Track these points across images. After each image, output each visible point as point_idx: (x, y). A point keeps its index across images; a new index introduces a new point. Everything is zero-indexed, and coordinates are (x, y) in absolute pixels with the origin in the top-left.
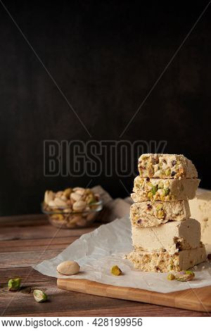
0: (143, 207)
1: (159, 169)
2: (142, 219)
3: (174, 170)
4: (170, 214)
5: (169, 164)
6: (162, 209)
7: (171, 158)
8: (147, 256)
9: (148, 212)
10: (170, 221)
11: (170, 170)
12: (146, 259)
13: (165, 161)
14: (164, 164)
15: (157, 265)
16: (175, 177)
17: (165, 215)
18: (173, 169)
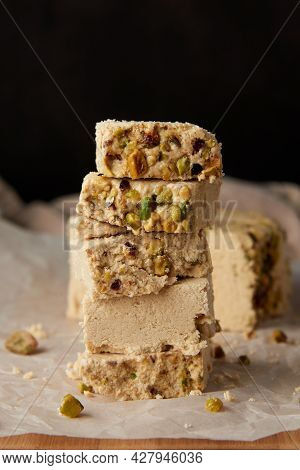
0: (116, 251)
1: (160, 157)
2: (122, 278)
3: (200, 162)
4: (180, 263)
5: (186, 147)
6: (162, 253)
7: (190, 131)
8: (125, 365)
9: (131, 262)
10: (181, 279)
11: (188, 162)
12: (124, 373)
13: (176, 140)
14: (173, 147)
15: (152, 383)
16: (201, 177)
17: (171, 266)
18: (195, 159)
